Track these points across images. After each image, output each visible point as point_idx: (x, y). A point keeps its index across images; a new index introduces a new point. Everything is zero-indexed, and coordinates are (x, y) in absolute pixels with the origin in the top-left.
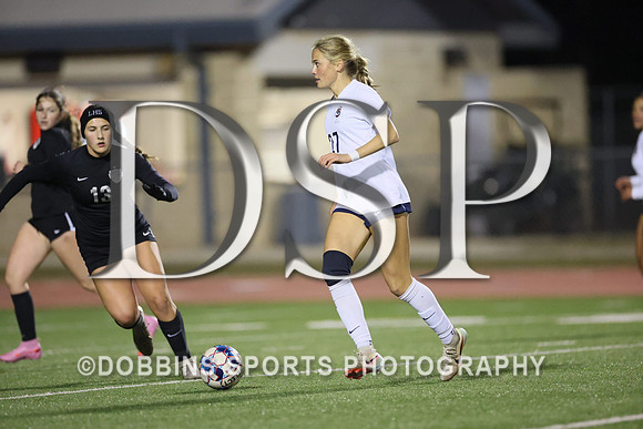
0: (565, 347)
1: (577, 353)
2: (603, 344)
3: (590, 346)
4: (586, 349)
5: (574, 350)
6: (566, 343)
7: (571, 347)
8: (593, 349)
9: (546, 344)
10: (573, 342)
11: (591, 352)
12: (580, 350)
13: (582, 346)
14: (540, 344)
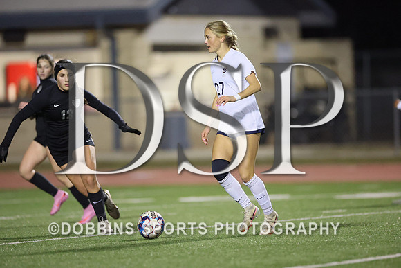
0: (339, 214)
1: (347, 218)
2: (363, 212)
3: (355, 213)
4: (352, 215)
5: (345, 215)
6: (340, 211)
7: (343, 213)
8: (357, 214)
9: (328, 212)
10: (344, 211)
11: (355, 217)
12: (349, 215)
13: (350, 213)
14: (324, 212)
